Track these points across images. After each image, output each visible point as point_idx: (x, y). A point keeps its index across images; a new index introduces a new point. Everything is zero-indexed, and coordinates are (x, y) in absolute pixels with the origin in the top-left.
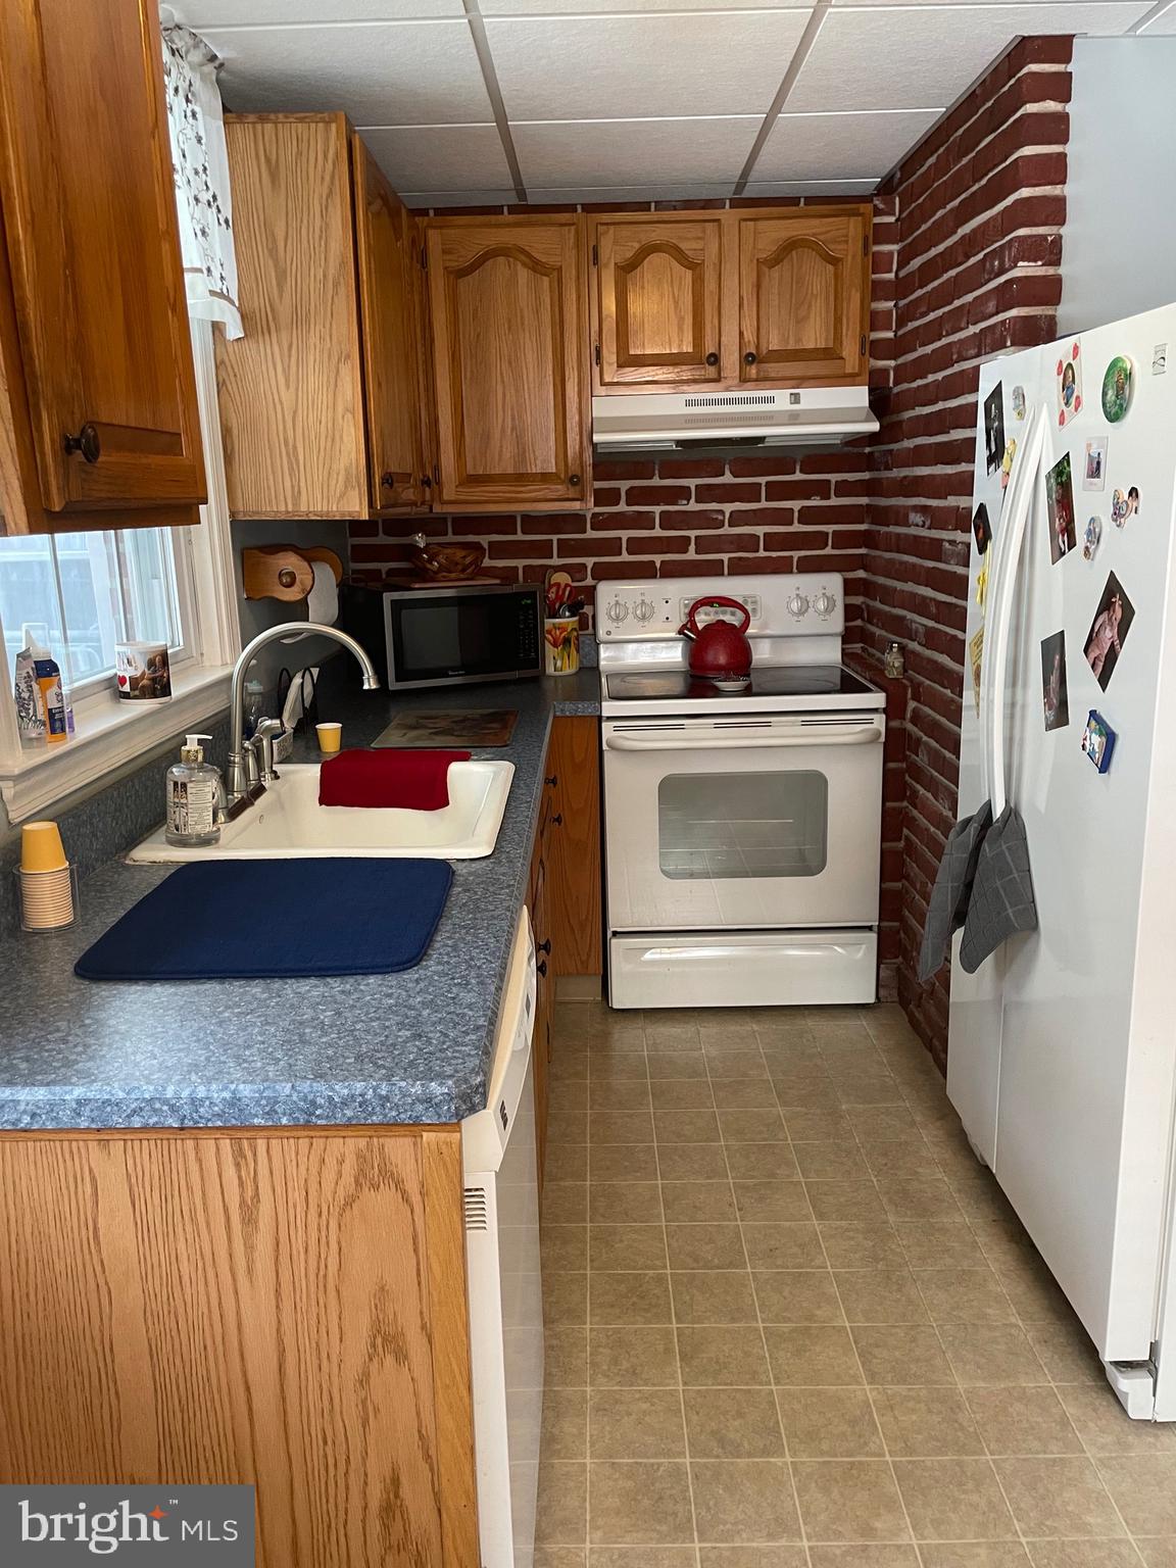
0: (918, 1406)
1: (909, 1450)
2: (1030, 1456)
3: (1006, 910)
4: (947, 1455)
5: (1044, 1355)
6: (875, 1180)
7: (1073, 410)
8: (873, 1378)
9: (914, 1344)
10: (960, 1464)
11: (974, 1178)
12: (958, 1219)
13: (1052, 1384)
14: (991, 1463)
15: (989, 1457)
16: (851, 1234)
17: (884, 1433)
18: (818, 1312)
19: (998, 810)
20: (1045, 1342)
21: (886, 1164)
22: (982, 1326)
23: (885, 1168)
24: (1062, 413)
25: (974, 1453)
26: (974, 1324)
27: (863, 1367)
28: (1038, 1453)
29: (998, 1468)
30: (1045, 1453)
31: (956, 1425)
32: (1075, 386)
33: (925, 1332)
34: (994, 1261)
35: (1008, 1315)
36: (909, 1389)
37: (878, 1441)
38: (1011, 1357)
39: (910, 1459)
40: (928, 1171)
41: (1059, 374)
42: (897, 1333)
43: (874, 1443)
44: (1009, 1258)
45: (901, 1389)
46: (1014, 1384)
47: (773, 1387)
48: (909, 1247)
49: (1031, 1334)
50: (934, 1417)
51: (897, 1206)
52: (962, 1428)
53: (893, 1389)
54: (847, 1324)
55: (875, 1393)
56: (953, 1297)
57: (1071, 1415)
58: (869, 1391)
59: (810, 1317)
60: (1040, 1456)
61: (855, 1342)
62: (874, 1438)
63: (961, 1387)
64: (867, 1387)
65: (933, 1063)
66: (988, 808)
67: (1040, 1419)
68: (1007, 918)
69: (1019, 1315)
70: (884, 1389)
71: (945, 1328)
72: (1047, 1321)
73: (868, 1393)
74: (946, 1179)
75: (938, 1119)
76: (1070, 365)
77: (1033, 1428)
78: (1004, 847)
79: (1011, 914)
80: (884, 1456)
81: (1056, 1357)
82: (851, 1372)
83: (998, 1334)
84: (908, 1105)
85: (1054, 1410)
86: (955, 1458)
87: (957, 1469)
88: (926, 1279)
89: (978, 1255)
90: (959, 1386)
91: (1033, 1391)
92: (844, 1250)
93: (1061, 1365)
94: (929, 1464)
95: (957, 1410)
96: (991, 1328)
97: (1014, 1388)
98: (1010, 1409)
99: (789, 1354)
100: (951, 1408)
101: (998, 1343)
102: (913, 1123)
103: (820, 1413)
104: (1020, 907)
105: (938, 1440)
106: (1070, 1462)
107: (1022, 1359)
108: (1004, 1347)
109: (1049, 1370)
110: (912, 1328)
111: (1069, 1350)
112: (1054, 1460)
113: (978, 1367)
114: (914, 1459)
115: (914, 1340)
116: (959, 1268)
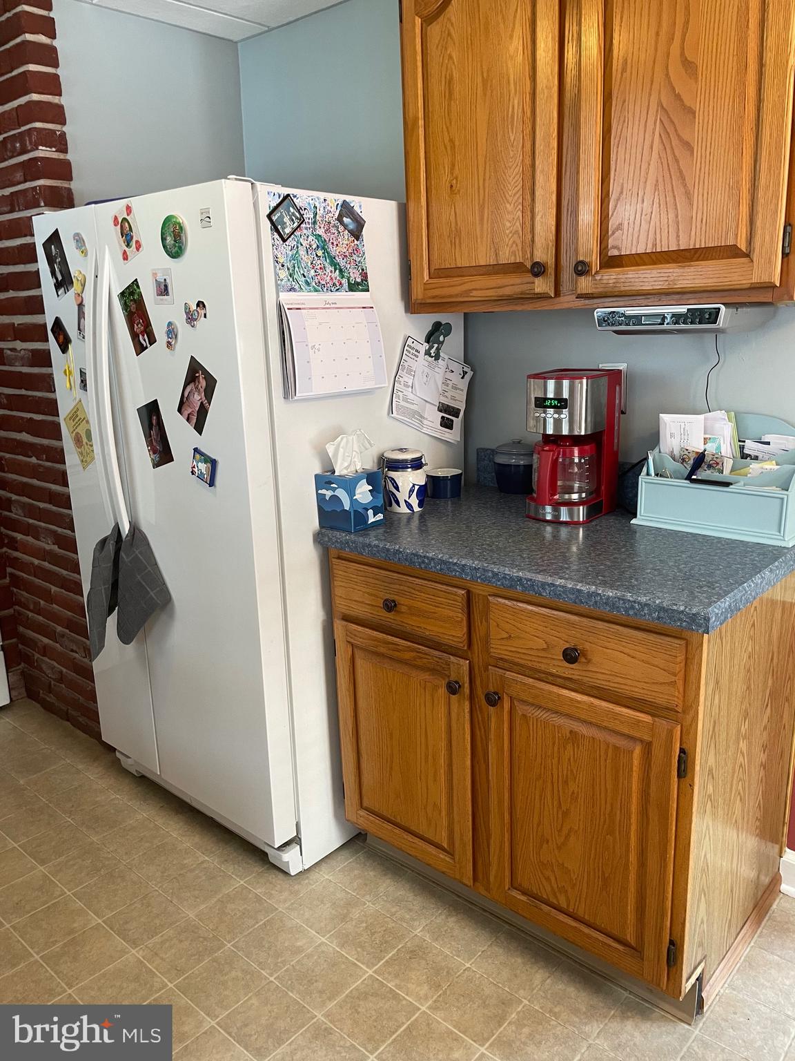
0: (172, 942)
1: (180, 972)
2: (251, 930)
3: (149, 593)
4: (205, 960)
5: (229, 869)
6: (69, 820)
7: (135, 250)
8: (134, 943)
9: (150, 908)
10: (215, 960)
11: (137, 787)
12: (139, 817)
13: (242, 882)
14: (232, 948)
15: (229, 945)
16: (71, 863)
17: (160, 972)
18: (75, 925)
19: (126, 528)
20: (226, 861)
21: (73, 806)
22: (186, 873)
23: (73, 809)
24: (125, 253)
25: (219, 949)
26: (180, 874)
27: (124, 941)
28: (254, 925)
29: (236, 947)
30: (257, 923)
31: (201, 939)
32: (134, 234)
33: (153, 896)
34: (174, 831)
35: (198, 858)
36: (162, 936)
37: (159, 980)
38: (211, 881)
39: (184, 976)
40: (103, 798)
41: (115, 225)
42: (136, 907)
43: (157, 982)
44: (181, 824)
45: (157, 939)
46: (221, 895)
47: (70, 991)
48: (116, 850)
49: (216, 861)
50: (185, 942)
51: (94, 829)
52: (205, 939)
53: (150, 943)
54: (100, 921)
55: (141, 952)
56: (160, 866)
57: (260, 893)
58: (136, 953)
59: (72, 931)
60: (256, 927)
61: (111, 928)
62: (156, 979)
63: (192, 915)
64: (134, 951)
65: (72, 727)
66: (117, 529)
67: (246, 906)
68: (151, 598)
69: (204, 854)
70: (146, 946)
71: (164, 887)
72: (221, 849)
73: (137, 955)
74: (118, 796)
75: (94, 761)
76: (124, 219)
77: (244, 914)
78: (137, 552)
79: (153, 595)
80: (167, 985)
81: (236, 866)
82: (119, 949)
83: (197, 872)
84: (68, 761)
85: (250, 896)
86: (210, 958)
87: (214, 964)
88: (137, 865)
89: (162, 832)
90: (191, 916)
91: (234, 892)
92: (73, 875)
93: (241, 868)
94: (197, 972)
95: (196, 930)
96: (192, 871)
97: (223, 897)
98: (226, 911)
99: (69, 964)
100: (193, 931)
101: (200, 877)
102: (78, 772)
103: (111, 987)
104: (158, 589)
105: (194, 955)
106: (273, 919)
107: (219, 879)
108: (204, 878)
109: (236, 875)
110: (144, 898)
111: (240, 858)
112: (264, 924)
113: (197, 898)
114: (186, 975)
115: (149, 905)
116: (155, 846)
